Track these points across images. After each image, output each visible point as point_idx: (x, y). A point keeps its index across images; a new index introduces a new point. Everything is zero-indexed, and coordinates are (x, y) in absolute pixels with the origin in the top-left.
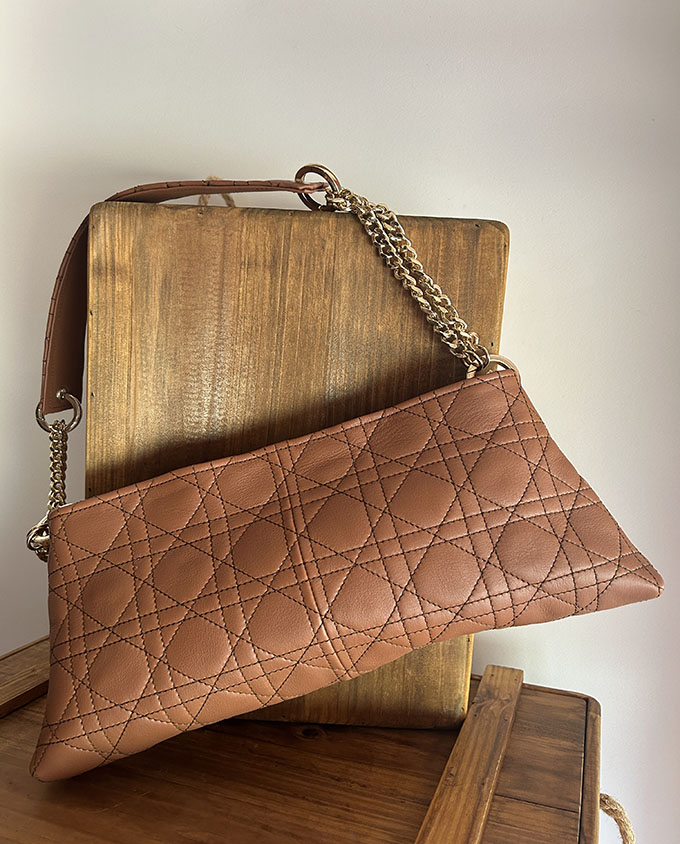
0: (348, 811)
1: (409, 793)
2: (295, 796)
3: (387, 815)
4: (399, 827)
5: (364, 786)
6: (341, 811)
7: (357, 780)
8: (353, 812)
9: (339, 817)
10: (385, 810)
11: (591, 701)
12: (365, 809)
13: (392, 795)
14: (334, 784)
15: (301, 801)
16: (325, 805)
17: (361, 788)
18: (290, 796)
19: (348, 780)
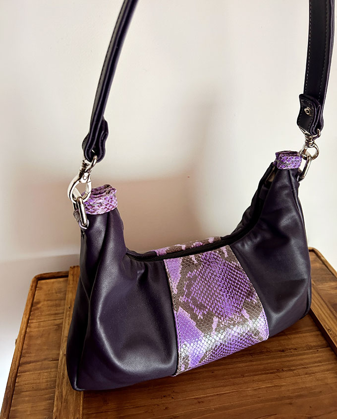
1: (314, 344)
3: (320, 362)
4: (330, 367)
5: (296, 349)
6: (304, 370)
7: (290, 347)
8: (308, 368)
9: (306, 374)
12: (310, 363)
13: (310, 349)
14: (284, 354)
15: (284, 373)
16: (294, 370)
17: (296, 351)
18: (277, 372)
19: (287, 349)
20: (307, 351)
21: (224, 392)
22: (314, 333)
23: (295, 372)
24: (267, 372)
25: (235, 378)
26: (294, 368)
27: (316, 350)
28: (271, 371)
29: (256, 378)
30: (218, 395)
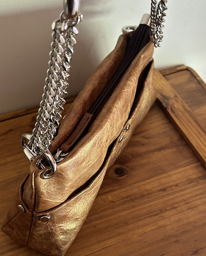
0: (187, 203)
1: (195, 176)
2: (162, 211)
3: (201, 194)
5: (177, 186)
7: (171, 184)
8: (190, 202)
9: (189, 209)
10: (198, 192)
11: (189, 69)
12: (191, 197)
13: (191, 182)
14: (166, 193)
15: (168, 212)
16: (177, 207)
17: (177, 187)
18: (160, 213)
19: (168, 187)
20: (188, 185)
21: (110, 245)
22: (194, 165)
23: (178, 209)
24: (150, 215)
25: (119, 228)
26: (176, 205)
27: (197, 183)
28: (155, 213)
29: (140, 223)
30: (104, 248)
